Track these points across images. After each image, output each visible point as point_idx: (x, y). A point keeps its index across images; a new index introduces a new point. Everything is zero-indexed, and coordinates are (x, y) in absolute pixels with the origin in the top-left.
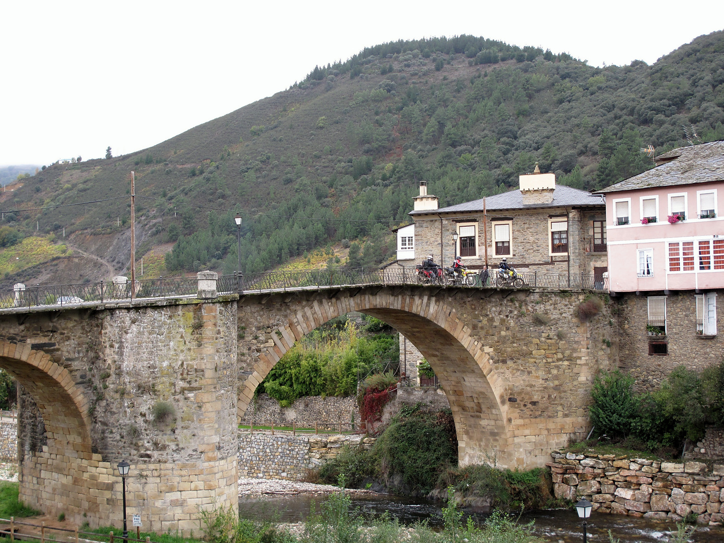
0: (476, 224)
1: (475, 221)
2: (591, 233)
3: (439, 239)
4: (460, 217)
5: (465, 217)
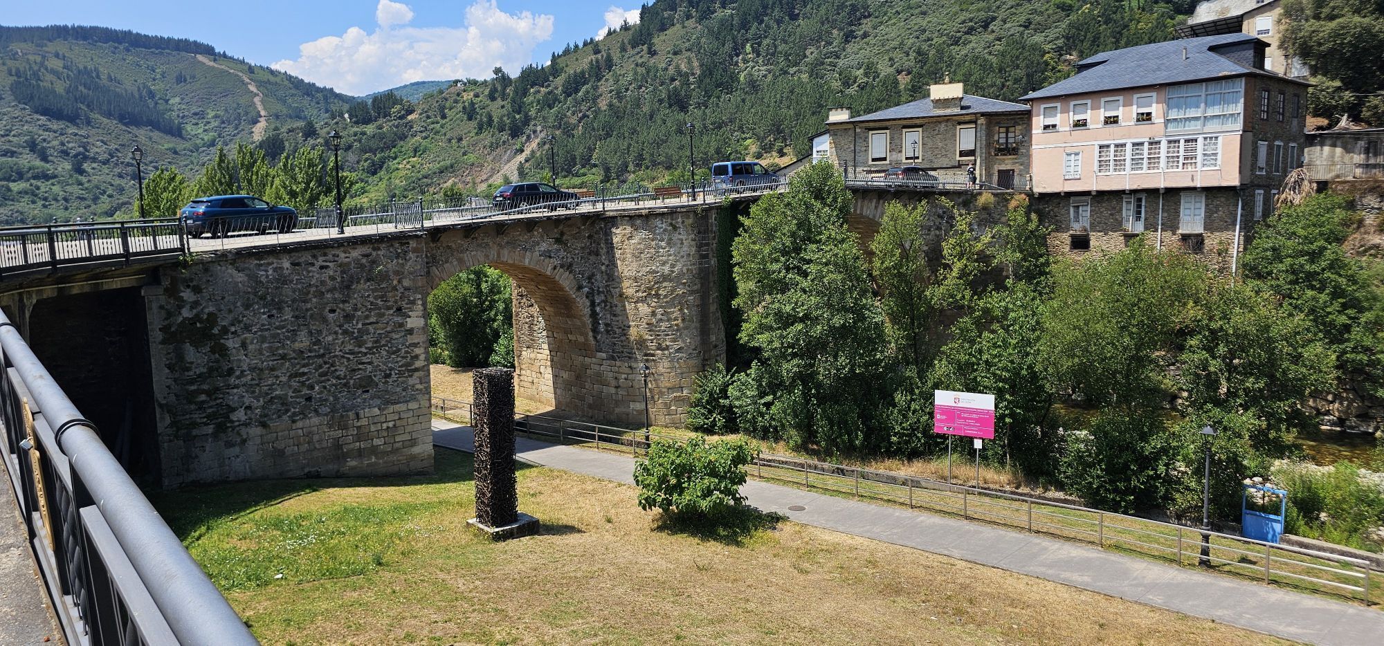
0: (888, 131)
1: (886, 128)
2: (996, 138)
3: (852, 146)
4: (872, 125)
5: (877, 125)
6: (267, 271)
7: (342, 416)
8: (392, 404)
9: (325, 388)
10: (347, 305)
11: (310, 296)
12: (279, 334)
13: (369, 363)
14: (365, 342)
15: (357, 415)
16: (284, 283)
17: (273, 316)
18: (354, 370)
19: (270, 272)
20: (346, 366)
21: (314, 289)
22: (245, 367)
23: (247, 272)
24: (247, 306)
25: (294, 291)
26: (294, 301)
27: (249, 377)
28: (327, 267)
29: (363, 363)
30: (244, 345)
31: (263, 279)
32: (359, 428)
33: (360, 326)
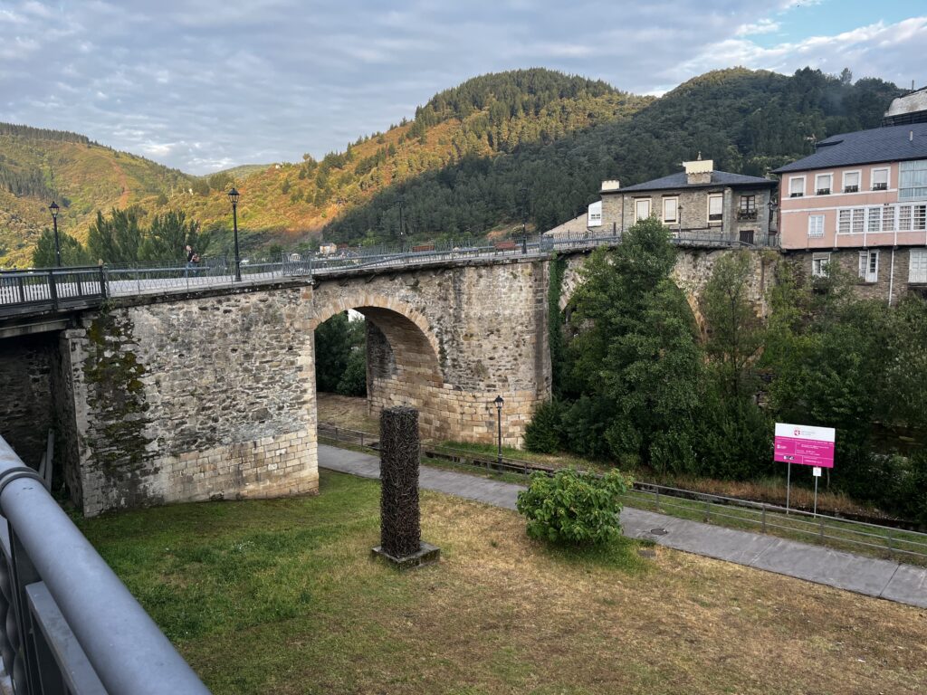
0: (650, 199)
1: (649, 197)
2: (739, 205)
3: (621, 211)
4: (637, 194)
5: (642, 194)
6: (178, 315)
7: (242, 445)
8: (285, 433)
9: (228, 420)
10: (247, 345)
11: (216, 338)
12: (188, 372)
13: (265, 397)
14: (261, 379)
15: (255, 443)
16: (193, 325)
17: (183, 355)
18: (253, 404)
19: (181, 316)
20: (246, 401)
21: (218, 331)
22: (159, 403)
23: (161, 316)
24: (161, 347)
25: (201, 334)
26: (201, 342)
27: (163, 411)
28: (229, 311)
29: (261, 397)
30: (157, 383)
31: (176, 323)
32: (256, 455)
33: (258, 364)
